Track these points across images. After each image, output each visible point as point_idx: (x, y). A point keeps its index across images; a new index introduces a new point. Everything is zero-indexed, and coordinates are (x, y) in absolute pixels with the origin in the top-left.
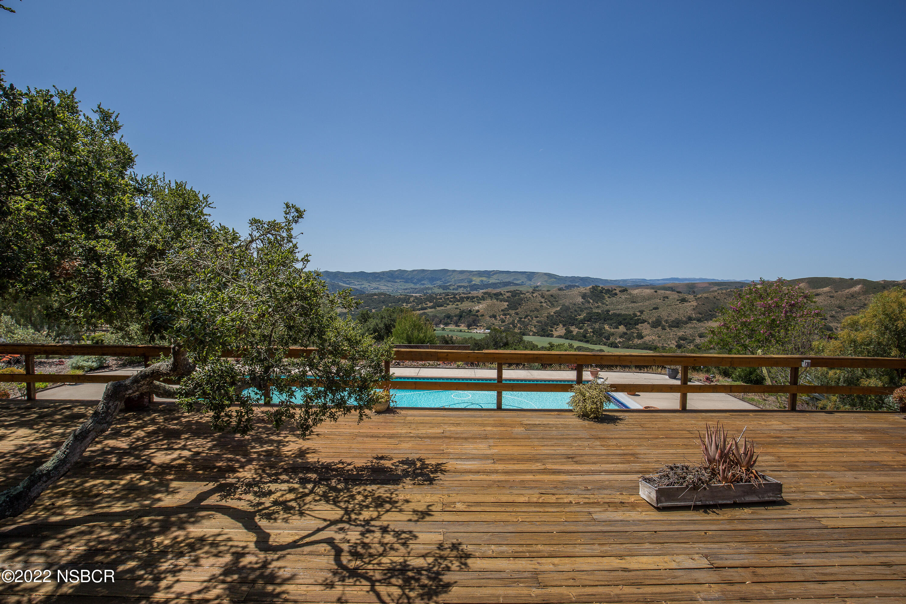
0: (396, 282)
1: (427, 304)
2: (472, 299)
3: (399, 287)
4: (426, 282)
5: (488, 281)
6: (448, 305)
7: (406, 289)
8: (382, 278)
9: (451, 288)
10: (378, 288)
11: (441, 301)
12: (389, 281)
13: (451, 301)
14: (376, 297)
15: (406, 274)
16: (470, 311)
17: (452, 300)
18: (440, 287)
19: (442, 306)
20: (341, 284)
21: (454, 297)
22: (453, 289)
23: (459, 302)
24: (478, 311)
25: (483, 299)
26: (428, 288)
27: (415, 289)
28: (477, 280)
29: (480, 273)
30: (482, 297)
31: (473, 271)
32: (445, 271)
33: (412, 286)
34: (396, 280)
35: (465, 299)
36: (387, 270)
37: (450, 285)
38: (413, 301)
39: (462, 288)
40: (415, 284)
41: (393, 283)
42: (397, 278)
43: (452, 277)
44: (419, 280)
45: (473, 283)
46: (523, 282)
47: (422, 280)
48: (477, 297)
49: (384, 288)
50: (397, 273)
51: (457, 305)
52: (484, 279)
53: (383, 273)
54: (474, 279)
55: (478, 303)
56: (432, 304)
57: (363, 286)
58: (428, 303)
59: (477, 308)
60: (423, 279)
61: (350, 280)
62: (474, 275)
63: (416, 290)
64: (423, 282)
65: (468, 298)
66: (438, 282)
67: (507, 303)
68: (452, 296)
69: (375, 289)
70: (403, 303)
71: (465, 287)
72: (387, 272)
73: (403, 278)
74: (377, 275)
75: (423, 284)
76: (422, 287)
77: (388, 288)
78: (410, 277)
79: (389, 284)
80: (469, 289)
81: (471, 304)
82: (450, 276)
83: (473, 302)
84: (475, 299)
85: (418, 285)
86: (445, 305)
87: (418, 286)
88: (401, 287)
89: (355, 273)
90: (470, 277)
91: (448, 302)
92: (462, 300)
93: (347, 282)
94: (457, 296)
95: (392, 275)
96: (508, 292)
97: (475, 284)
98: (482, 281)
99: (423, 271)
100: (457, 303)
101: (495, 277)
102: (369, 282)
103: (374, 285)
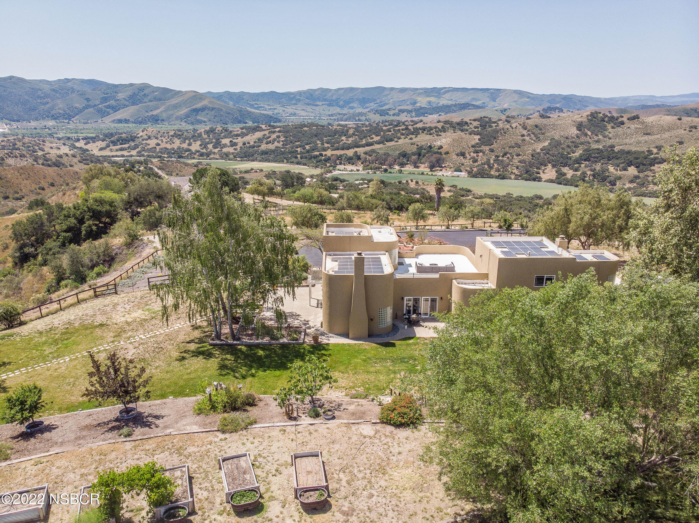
0: (317, 105)
1: (372, 138)
2: (428, 130)
3: (322, 112)
4: (355, 105)
5: (437, 101)
6: (399, 138)
7: (332, 115)
8: (299, 100)
9: (391, 113)
10: (295, 114)
11: (390, 133)
12: (308, 104)
13: (403, 134)
14: (306, 129)
15: (330, 94)
16: (430, 147)
17: (404, 132)
18: (377, 112)
19: (391, 140)
20: (249, 109)
21: (407, 129)
22: (394, 115)
23: (413, 134)
24: (441, 147)
25: (444, 130)
26: (361, 114)
27: (344, 115)
28: (423, 102)
29: (428, 92)
30: (443, 127)
31: (417, 89)
32: (381, 89)
33: (338, 110)
34: (318, 103)
35: (420, 131)
36: (305, 89)
37: (389, 109)
38: (353, 134)
39: (406, 113)
40: (342, 107)
41: (314, 107)
42: (319, 99)
43: (389, 97)
44: (347, 103)
45: (418, 105)
46: (484, 103)
47: (350, 103)
48: (436, 128)
49: (303, 113)
50: (317, 93)
51: (411, 139)
52: (432, 99)
53: (300, 93)
54: (419, 99)
55: (437, 135)
56: (379, 138)
57: (276, 111)
58: (373, 136)
59: (439, 143)
60: (351, 101)
61: (258, 103)
62: (420, 94)
63: (346, 117)
64: (351, 105)
65: (424, 129)
66: (372, 104)
67: (478, 137)
68: (404, 127)
69: (292, 114)
70: (340, 136)
71: (409, 112)
72: (305, 92)
73: (326, 100)
74: (292, 96)
75: (352, 108)
76: (351, 111)
77: (307, 114)
78: (334, 98)
79: (309, 108)
80: (414, 114)
81: (428, 137)
82: (386, 95)
83: (430, 134)
84: (434, 131)
85: (345, 109)
86: (396, 139)
87: (345, 111)
88: (324, 112)
89: (263, 95)
90: (414, 97)
91: (399, 135)
92: (416, 132)
93: (256, 106)
94: (410, 127)
95: (311, 95)
96: (475, 120)
97: (421, 108)
98: (430, 102)
99: (352, 89)
100: (411, 136)
101: (447, 96)
102: (283, 106)
103: (290, 110)
